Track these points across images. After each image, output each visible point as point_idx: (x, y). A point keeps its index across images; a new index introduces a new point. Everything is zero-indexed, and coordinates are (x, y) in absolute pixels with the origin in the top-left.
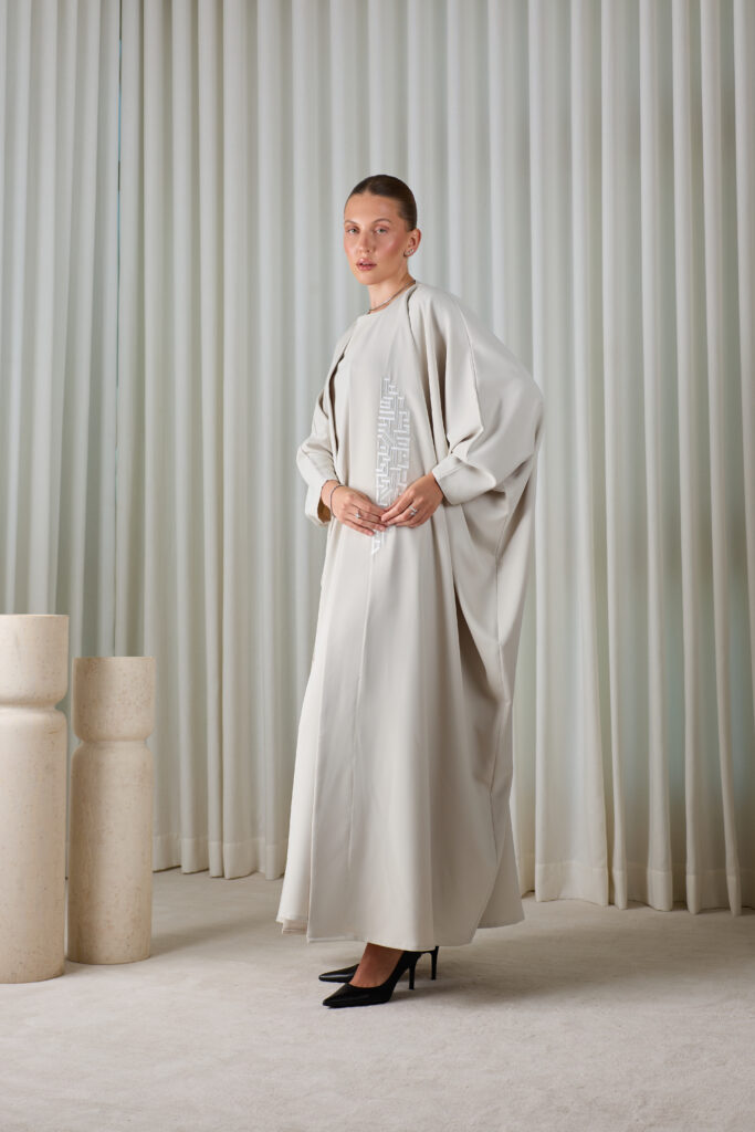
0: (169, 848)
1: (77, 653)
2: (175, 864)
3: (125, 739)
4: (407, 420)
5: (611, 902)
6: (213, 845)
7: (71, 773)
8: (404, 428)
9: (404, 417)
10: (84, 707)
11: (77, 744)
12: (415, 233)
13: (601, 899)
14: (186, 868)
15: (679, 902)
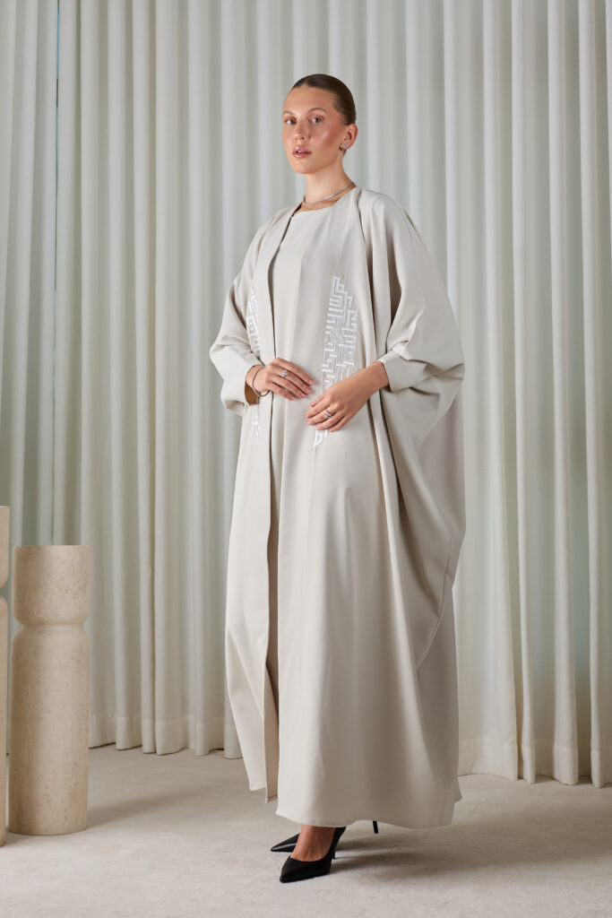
0: (104, 725)
1: (18, 542)
2: (109, 741)
3: (62, 623)
4: (354, 319)
5: (520, 777)
6: (146, 724)
7: (11, 657)
8: (351, 327)
9: (352, 315)
10: (24, 593)
11: (17, 627)
12: (351, 127)
13: (511, 773)
14: (120, 744)
15: (584, 776)
